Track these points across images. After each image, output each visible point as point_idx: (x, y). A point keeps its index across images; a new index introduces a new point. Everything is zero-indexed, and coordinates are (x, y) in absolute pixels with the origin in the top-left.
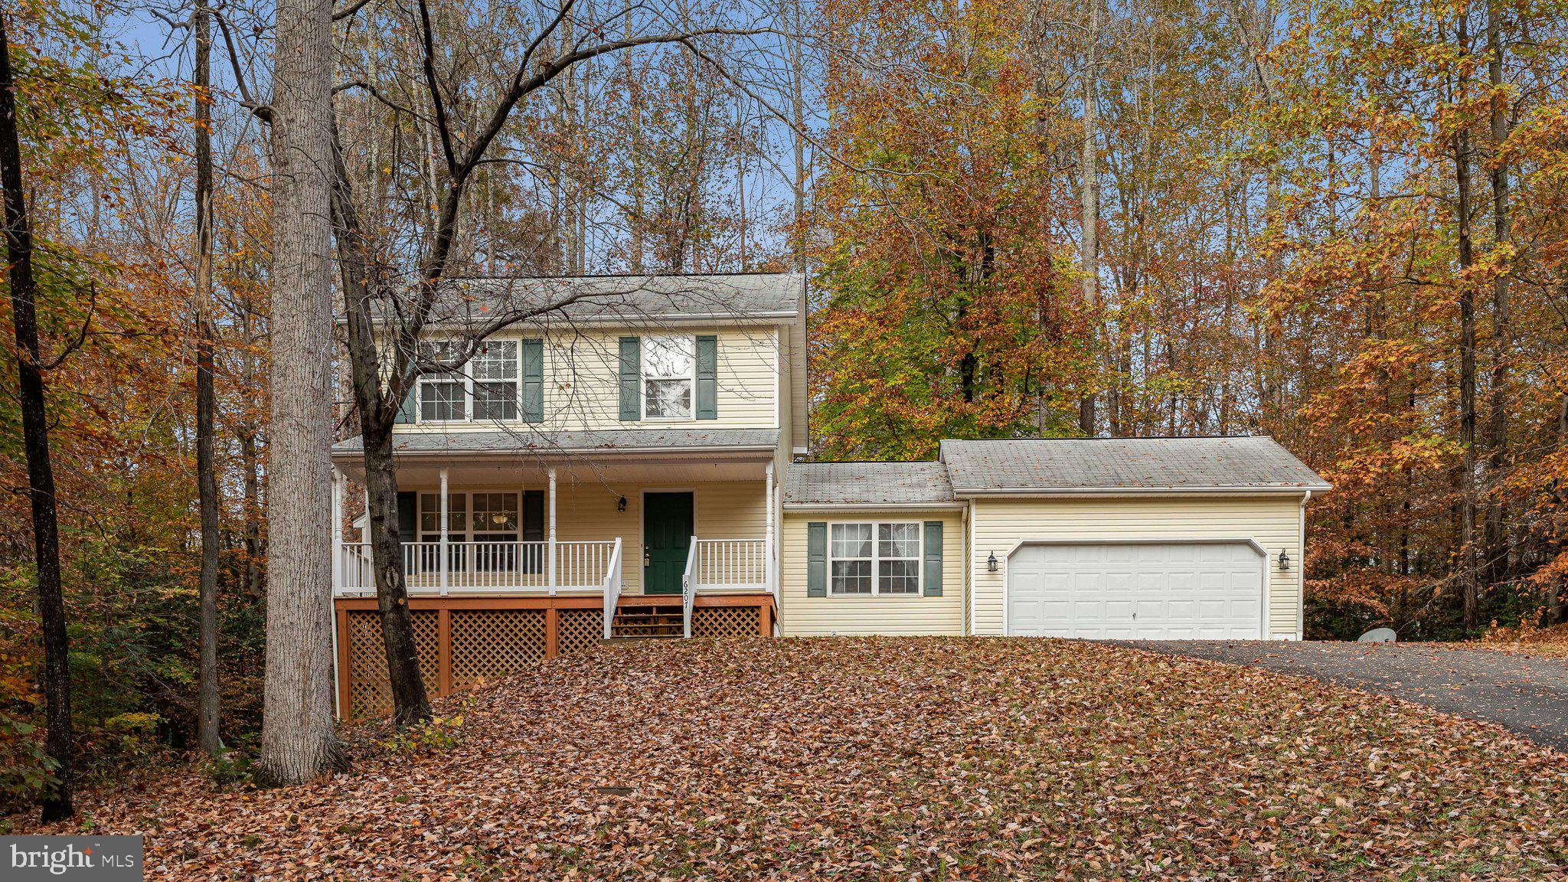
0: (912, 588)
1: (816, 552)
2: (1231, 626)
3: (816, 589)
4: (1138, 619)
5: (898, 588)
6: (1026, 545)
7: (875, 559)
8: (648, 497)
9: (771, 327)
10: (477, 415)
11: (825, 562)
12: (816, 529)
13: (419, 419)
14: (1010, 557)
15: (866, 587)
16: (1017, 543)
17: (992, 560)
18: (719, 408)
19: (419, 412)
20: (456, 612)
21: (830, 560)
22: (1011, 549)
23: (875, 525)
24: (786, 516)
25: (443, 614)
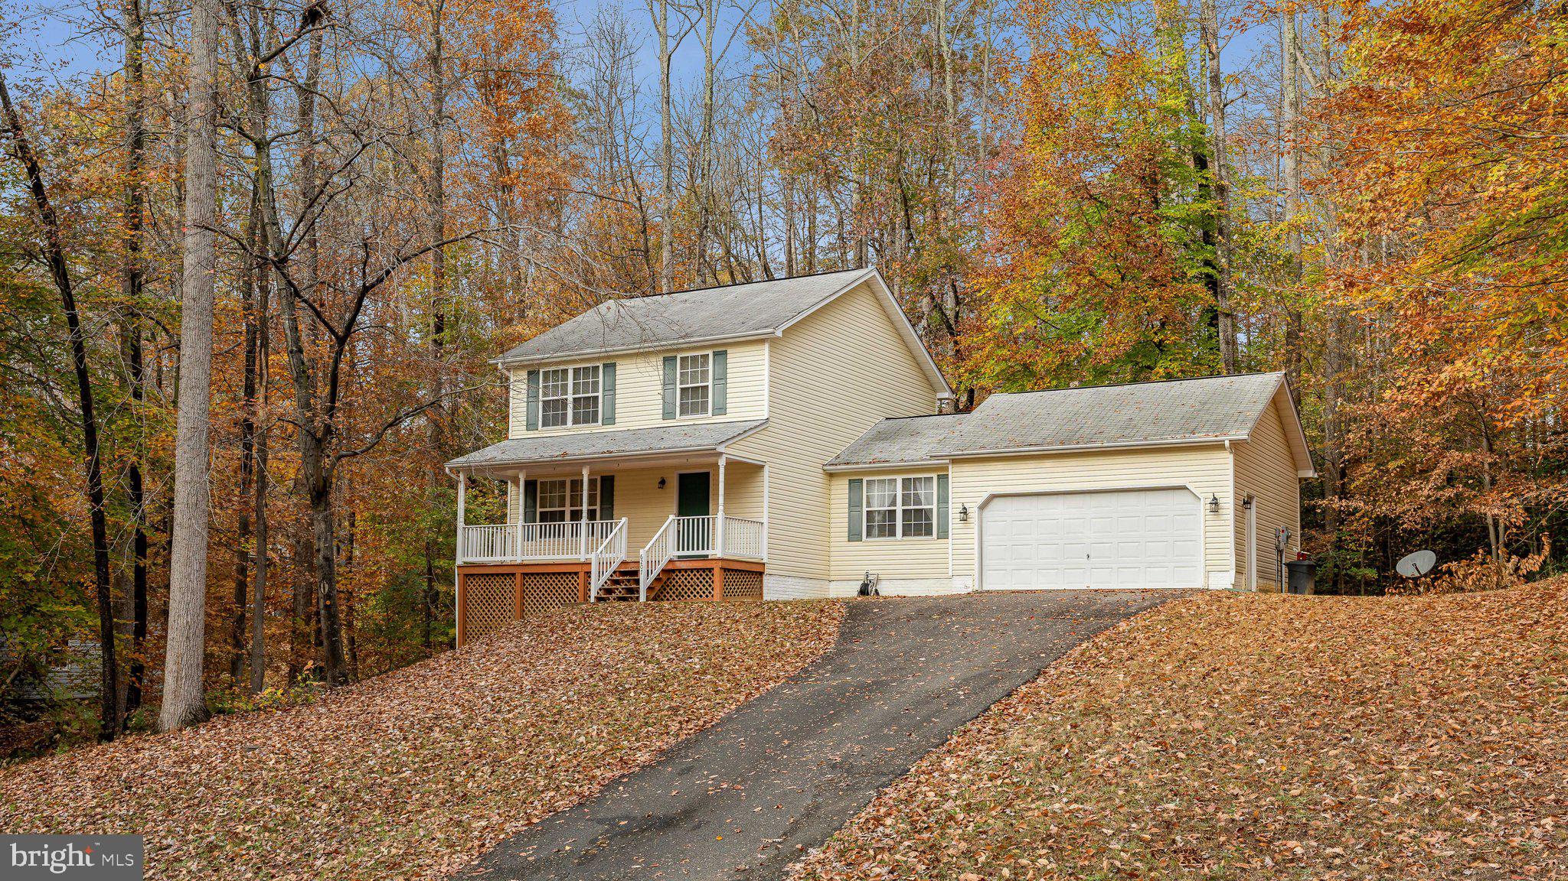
0: (929, 532)
1: (854, 504)
2: (1173, 564)
3: (854, 536)
4: (1092, 559)
5: (918, 532)
6: (994, 497)
7: (899, 509)
8: (682, 477)
9: (763, 341)
10: (575, 422)
11: (861, 512)
12: (855, 484)
13: (540, 427)
14: (983, 507)
15: (892, 533)
16: (986, 496)
17: (965, 511)
18: (728, 406)
19: (540, 423)
20: (527, 574)
21: (865, 509)
22: (980, 501)
23: (899, 479)
24: (831, 475)
25: (518, 576)
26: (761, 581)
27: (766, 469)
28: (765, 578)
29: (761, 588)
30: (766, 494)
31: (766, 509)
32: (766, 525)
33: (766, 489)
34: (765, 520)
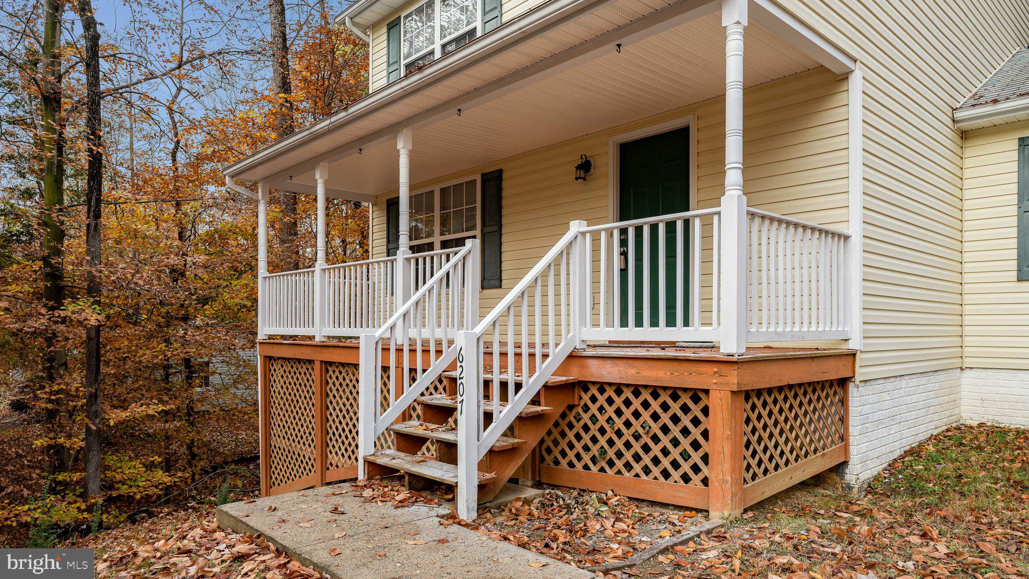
24: (965, 135)
25: (317, 366)
26: (844, 402)
27: (856, 83)
28: (854, 393)
29: (843, 420)
30: (856, 157)
31: (856, 199)
32: (856, 242)
33: (856, 141)
34: (854, 228)
